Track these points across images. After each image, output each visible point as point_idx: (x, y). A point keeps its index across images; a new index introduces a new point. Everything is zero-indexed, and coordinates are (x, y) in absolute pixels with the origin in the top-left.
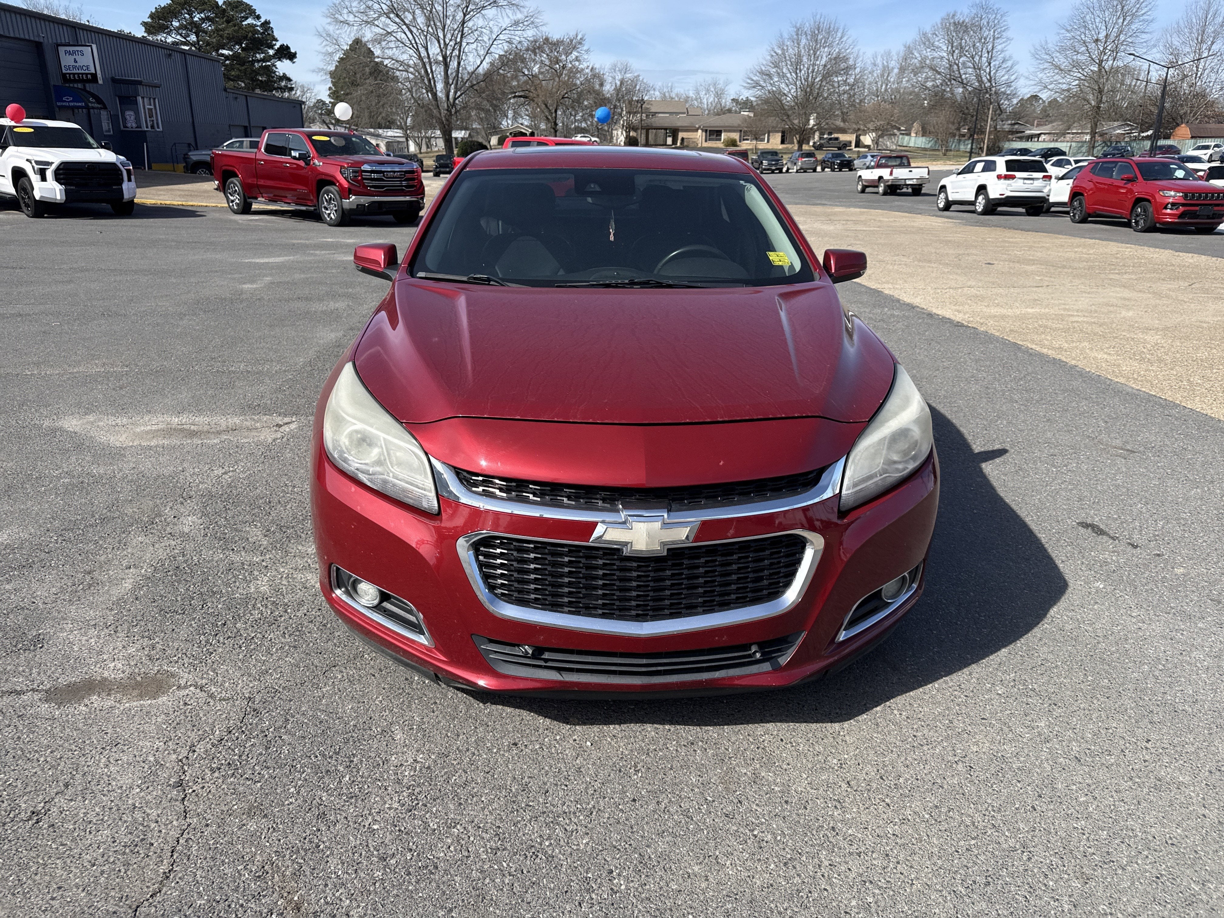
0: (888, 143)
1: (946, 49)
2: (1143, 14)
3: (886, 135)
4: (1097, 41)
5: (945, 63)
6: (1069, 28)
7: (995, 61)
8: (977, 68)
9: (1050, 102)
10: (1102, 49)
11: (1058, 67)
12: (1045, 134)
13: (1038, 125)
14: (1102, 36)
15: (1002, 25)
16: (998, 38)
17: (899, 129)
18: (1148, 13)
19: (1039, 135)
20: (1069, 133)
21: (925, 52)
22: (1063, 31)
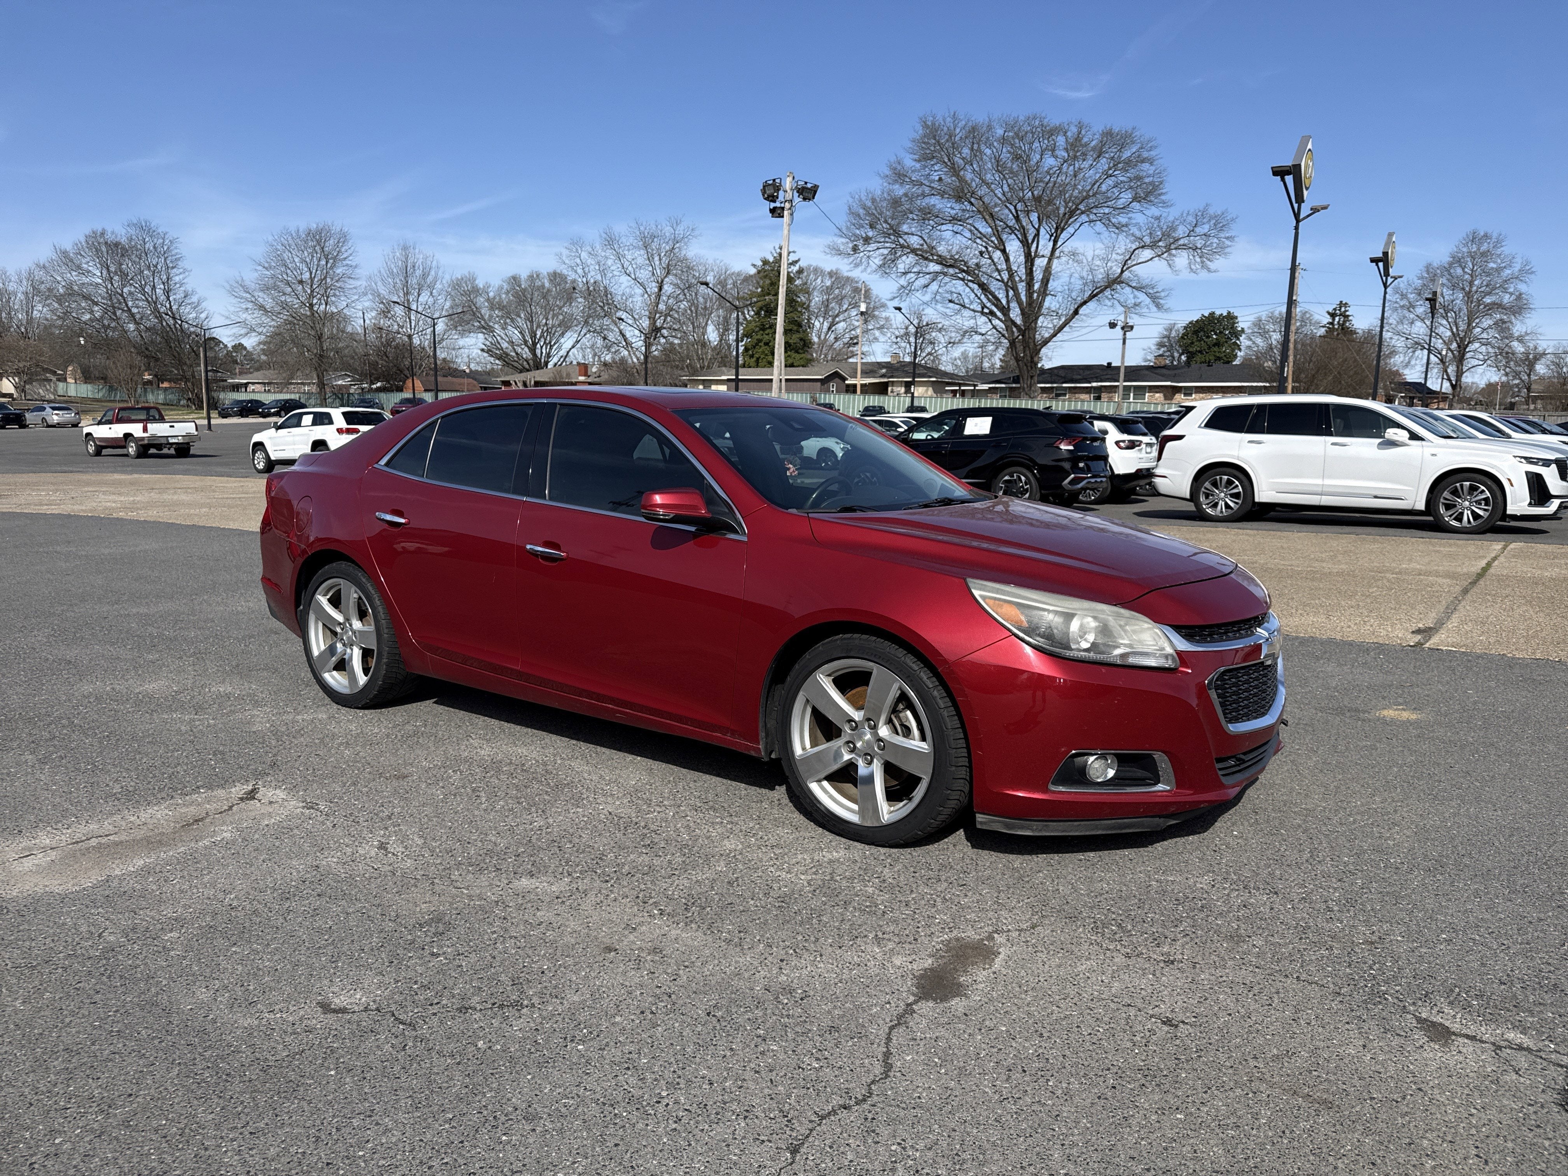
0: (41, 391)
1: (99, 274)
2: (345, 258)
3: (37, 380)
4: (301, 282)
5: (102, 291)
6: (266, 265)
7: (175, 294)
8: (153, 303)
9: (234, 347)
10: (309, 291)
11: (262, 307)
12: (253, 383)
13: (241, 373)
14: (306, 276)
15: (173, 253)
16: (173, 268)
17: (54, 373)
18: (350, 258)
19: (246, 385)
20: (292, 384)
21: (69, 275)
22: (260, 268)
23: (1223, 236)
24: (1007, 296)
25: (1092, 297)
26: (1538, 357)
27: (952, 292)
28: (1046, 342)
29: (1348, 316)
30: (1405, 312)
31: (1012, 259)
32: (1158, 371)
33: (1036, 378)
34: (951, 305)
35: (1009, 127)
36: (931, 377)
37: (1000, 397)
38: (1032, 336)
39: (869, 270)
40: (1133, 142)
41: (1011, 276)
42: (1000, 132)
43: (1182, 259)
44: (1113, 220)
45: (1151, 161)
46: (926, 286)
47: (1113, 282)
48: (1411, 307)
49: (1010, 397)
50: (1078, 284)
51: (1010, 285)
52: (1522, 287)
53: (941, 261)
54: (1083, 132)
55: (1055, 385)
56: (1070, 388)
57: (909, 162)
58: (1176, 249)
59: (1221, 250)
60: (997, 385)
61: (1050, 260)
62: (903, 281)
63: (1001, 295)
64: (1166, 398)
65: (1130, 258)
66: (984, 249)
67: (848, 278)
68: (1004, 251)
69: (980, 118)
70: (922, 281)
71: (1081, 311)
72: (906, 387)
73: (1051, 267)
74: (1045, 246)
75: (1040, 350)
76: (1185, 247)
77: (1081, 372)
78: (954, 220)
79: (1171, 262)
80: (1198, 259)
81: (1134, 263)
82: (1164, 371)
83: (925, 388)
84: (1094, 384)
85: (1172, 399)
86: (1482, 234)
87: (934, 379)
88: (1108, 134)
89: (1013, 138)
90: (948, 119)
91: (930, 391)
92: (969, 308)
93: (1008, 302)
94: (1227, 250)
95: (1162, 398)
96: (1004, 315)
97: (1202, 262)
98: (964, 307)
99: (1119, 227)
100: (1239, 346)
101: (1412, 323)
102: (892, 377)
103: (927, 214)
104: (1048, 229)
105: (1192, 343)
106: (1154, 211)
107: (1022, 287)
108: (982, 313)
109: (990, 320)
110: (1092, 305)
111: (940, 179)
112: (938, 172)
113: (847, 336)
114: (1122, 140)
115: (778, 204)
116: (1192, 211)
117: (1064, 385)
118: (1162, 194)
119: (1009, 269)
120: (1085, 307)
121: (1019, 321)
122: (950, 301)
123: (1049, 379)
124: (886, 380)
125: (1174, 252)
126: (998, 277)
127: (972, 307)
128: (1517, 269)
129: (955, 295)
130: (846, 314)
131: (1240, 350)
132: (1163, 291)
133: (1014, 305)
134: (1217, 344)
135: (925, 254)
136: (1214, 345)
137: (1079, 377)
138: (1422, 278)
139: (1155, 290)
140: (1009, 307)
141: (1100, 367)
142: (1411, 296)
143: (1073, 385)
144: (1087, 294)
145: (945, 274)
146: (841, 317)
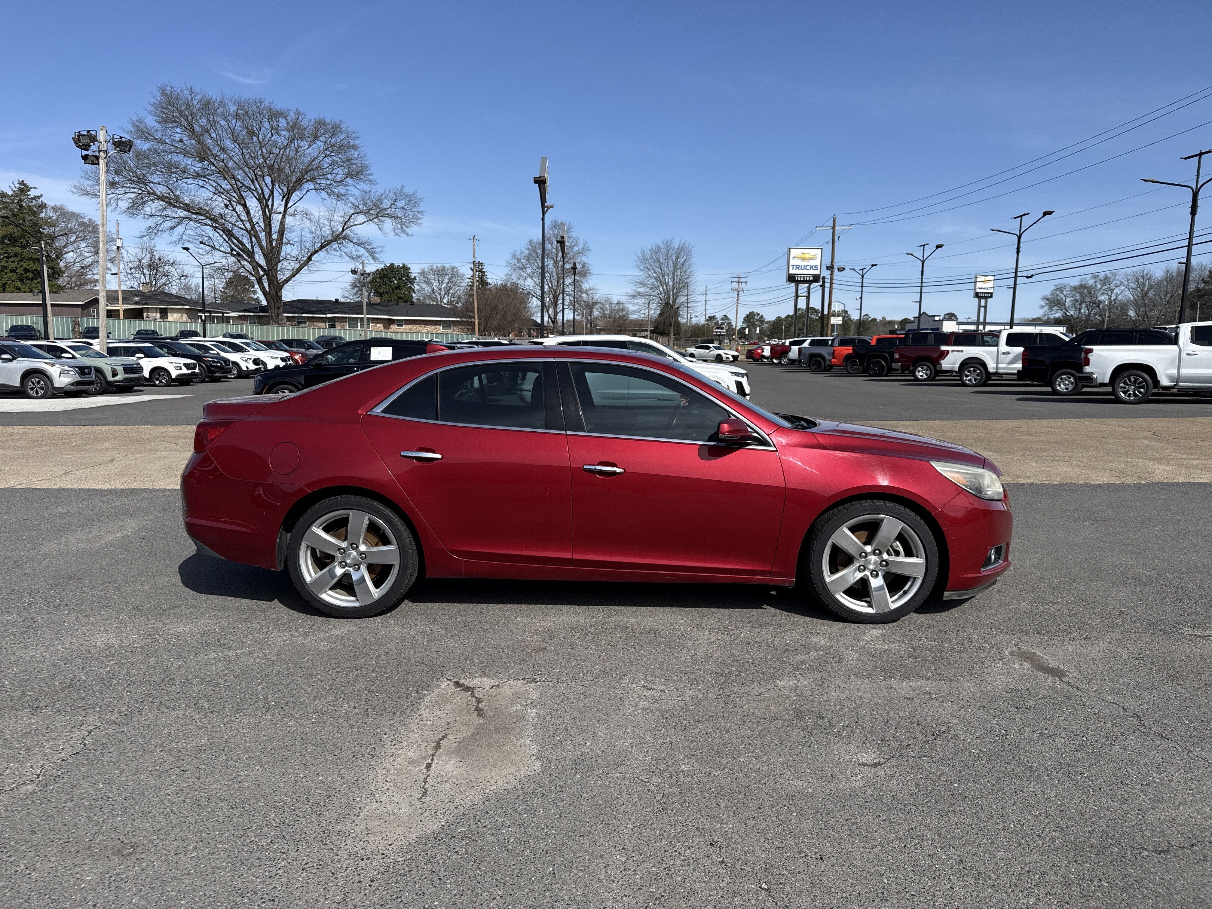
23: (415, 210)
24: (251, 242)
25: (322, 247)
26: (595, 304)
27: (203, 235)
28: (287, 281)
29: (484, 272)
30: (521, 271)
31: (252, 212)
32: (376, 307)
33: (281, 309)
34: (202, 246)
35: (241, 106)
36: (185, 305)
37: (250, 323)
38: (274, 275)
39: (118, 210)
40: (341, 132)
41: (253, 226)
42: (233, 109)
43: (388, 224)
44: (334, 190)
45: (355, 147)
46: (173, 228)
47: (337, 238)
48: (523, 268)
49: (259, 323)
50: (308, 237)
51: (252, 233)
52: (585, 259)
53: (187, 208)
54: (300, 118)
55: (296, 315)
56: (308, 317)
57: (151, 122)
58: (382, 216)
59: (415, 220)
60: (246, 314)
61: (284, 217)
62: (150, 222)
63: (246, 241)
64: (385, 328)
65: (349, 220)
66: (228, 203)
67: (73, 214)
68: (245, 206)
69: (215, 95)
70: (168, 224)
71: (314, 258)
72: (160, 313)
73: (285, 222)
74: (278, 204)
75: (283, 286)
76: (390, 216)
77: (315, 305)
78: (197, 176)
79: (380, 226)
80: (399, 226)
81: (352, 224)
82: (379, 307)
83: (180, 315)
84: (329, 315)
85: (388, 329)
86: (560, 222)
87: (188, 307)
88: (321, 123)
89: (243, 115)
90: (186, 92)
91: (185, 318)
92: (219, 250)
93: (252, 246)
94: (420, 221)
95: (382, 328)
96: (249, 256)
97: (402, 228)
98: (214, 248)
99: (339, 196)
100: (413, 289)
101: (525, 279)
102: (146, 304)
103: (170, 168)
104: (281, 192)
105: (380, 286)
106: (363, 186)
107: (262, 235)
108: (232, 255)
109: (239, 261)
110: (322, 253)
111: (181, 141)
112: (179, 133)
113: (78, 265)
114: (335, 129)
115: (89, 153)
116: (392, 189)
117: (304, 315)
118: (369, 174)
119: (250, 220)
120: (316, 255)
121: (263, 263)
122: (201, 243)
123: (290, 310)
124: (141, 307)
125: (381, 218)
126: (243, 227)
127: (222, 249)
128: (581, 247)
129: (206, 238)
130: (75, 245)
131: (415, 292)
132: (377, 247)
133: (257, 249)
134: (398, 287)
135: (172, 201)
136: (397, 288)
137: (315, 309)
138: (528, 249)
139: (371, 247)
140: (253, 251)
141: (330, 302)
142: (523, 261)
143: (311, 315)
144: (317, 246)
145: (190, 219)
146: (70, 248)
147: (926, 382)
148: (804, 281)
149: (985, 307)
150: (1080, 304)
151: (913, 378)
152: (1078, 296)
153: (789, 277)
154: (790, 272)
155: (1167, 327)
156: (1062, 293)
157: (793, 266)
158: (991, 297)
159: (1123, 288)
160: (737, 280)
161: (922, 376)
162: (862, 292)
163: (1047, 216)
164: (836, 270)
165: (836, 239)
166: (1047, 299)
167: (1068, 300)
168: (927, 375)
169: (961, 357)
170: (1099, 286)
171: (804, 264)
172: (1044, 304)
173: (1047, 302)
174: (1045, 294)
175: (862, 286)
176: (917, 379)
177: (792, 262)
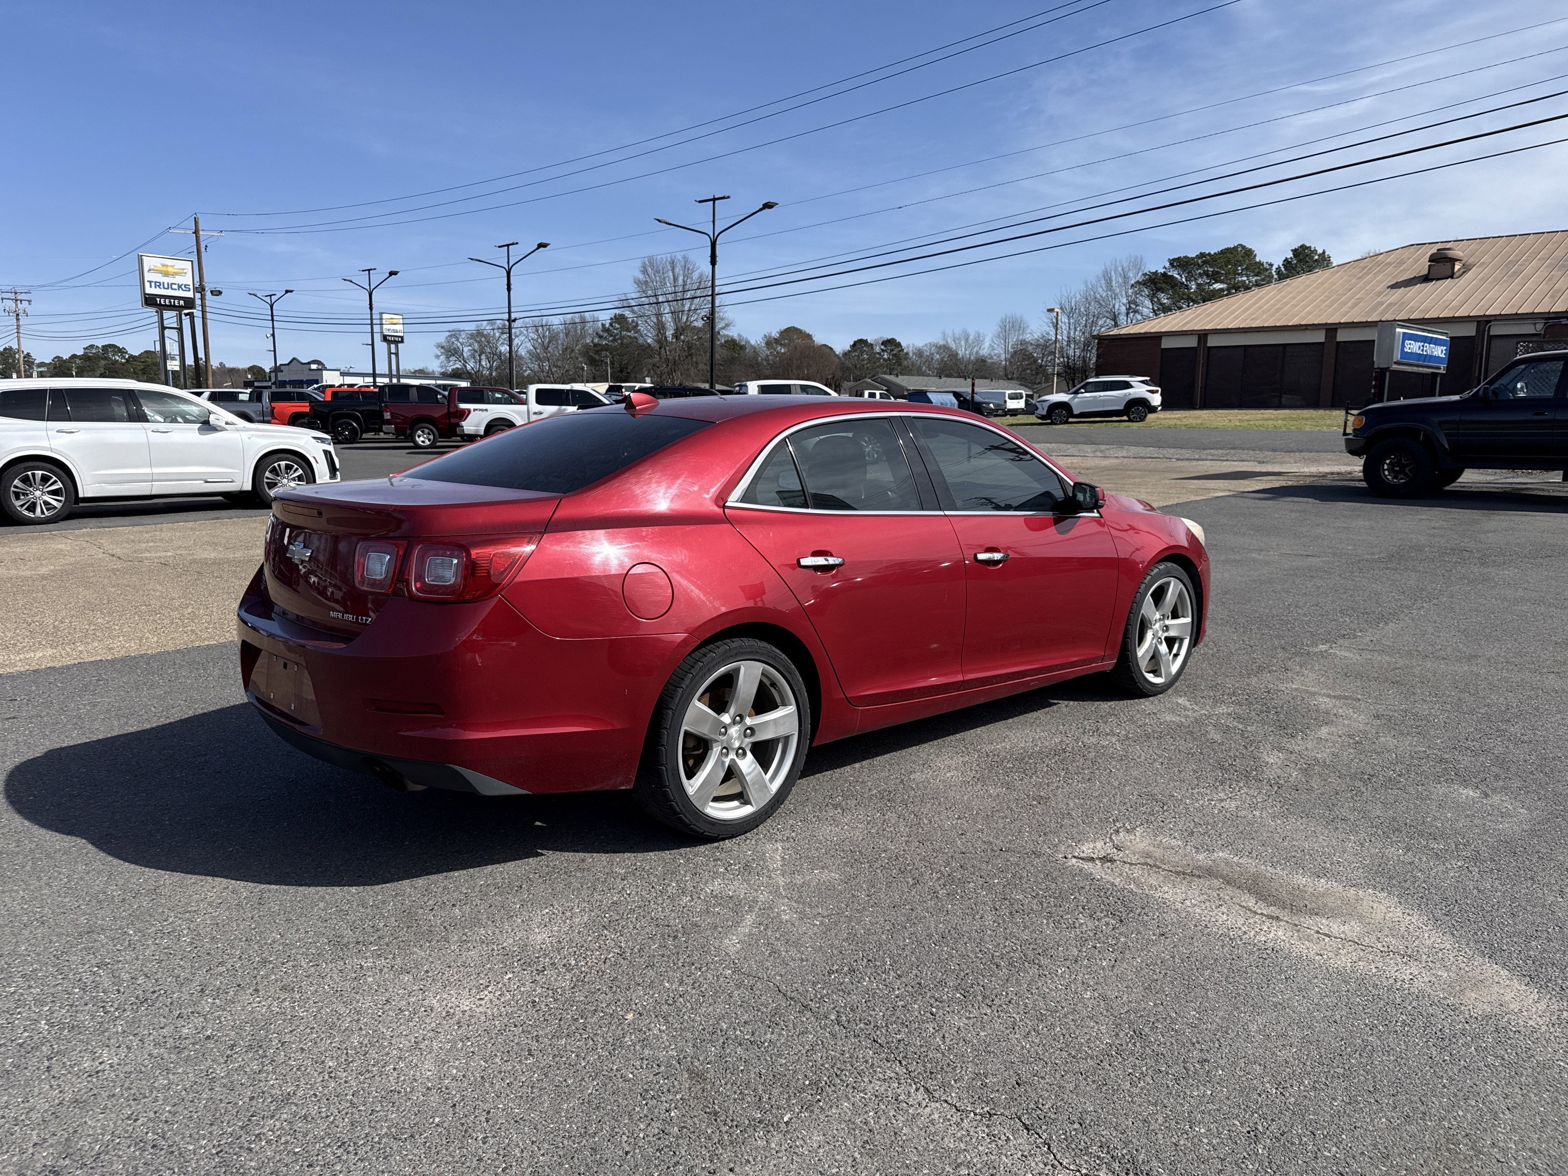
147: (430, 450)
148: (170, 306)
149: (397, 354)
150: (480, 356)
151: (412, 444)
152: (476, 346)
153: (146, 298)
154: (147, 292)
155: (623, 385)
156: (458, 340)
157: (150, 282)
158: (402, 342)
159: (523, 338)
160: (12, 296)
161: (423, 442)
162: (273, 328)
163: (542, 249)
164: (208, 294)
165: (203, 249)
166: (443, 347)
167: (466, 349)
168: (429, 440)
169: (486, 418)
170: (497, 335)
171: (167, 280)
172: (439, 354)
173: (443, 351)
174: (439, 341)
175: (273, 320)
176: (417, 446)
177: (148, 277)
